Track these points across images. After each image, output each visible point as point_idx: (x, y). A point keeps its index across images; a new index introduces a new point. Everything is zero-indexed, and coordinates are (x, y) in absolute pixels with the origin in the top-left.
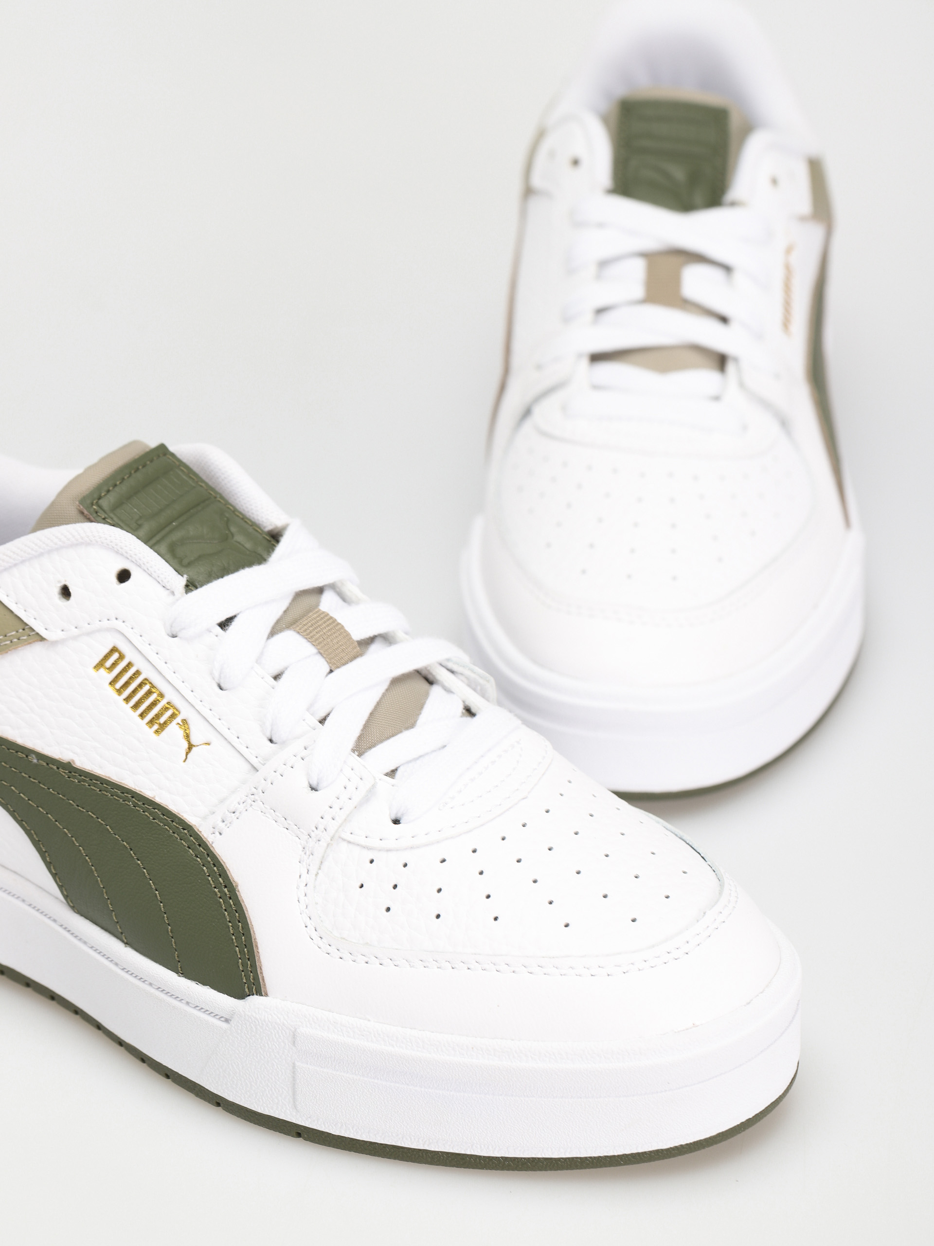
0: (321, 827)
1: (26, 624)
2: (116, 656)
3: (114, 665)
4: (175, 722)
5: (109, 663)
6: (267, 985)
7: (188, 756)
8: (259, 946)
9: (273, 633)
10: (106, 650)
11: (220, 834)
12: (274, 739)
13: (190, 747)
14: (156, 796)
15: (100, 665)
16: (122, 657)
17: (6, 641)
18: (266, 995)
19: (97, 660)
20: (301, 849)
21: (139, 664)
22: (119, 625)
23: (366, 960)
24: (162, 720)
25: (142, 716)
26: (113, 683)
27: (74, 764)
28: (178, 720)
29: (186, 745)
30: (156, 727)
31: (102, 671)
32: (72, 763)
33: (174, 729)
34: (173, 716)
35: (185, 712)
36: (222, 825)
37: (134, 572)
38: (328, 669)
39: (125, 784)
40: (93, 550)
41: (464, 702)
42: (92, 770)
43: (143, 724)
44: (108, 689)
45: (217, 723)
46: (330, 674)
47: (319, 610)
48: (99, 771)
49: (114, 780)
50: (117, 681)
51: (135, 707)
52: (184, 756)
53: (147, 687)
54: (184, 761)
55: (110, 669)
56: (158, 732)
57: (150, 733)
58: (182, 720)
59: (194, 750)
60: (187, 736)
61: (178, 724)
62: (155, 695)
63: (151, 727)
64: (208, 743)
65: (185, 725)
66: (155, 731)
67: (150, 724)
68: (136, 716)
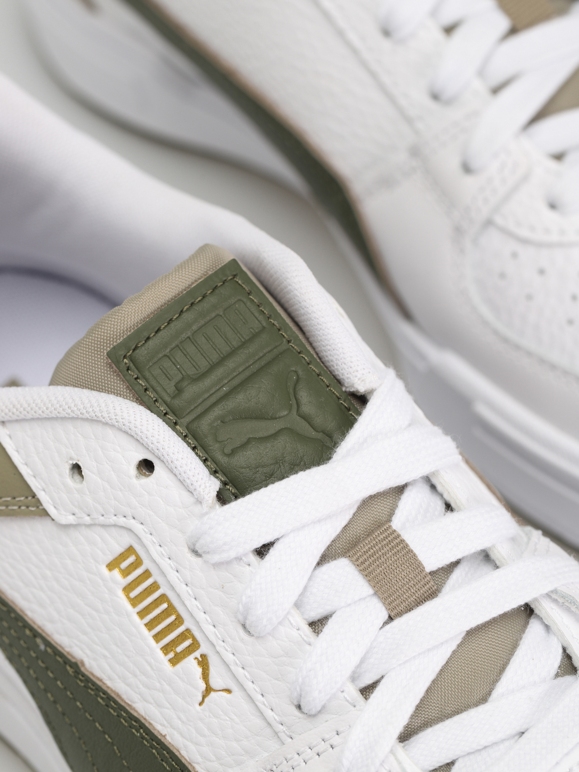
1: (34, 494)
2: (132, 559)
3: (130, 569)
4: (192, 657)
5: (124, 565)
7: (206, 700)
9: (324, 559)
10: (119, 550)
13: (209, 690)
14: (167, 735)
15: (111, 566)
16: (138, 563)
17: (14, 505)
19: (110, 558)
21: (157, 576)
22: (137, 527)
24: (179, 649)
25: (156, 638)
26: (127, 589)
27: (82, 666)
28: (197, 654)
29: (203, 686)
30: (171, 655)
31: (116, 573)
32: (80, 665)
33: (191, 664)
34: (192, 648)
35: (205, 647)
37: (157, 466)
38: (387, 617)
39: (134, 709)
40: (110, 432)
41: (564, 650)
42: (101, 680)
43: (156, 647)
44: (122, 595)
45: (239, 672)
46: (388, 627)
47: (390, 527)
48: (109, 683)
49: (123, 700)
50: (133, 589)
51: (150, 625)
52: (200, 699)
53: (165, 606)
54: (200, 704)
55: (126, 573)
56: (174, 661)
57: (164, 659)
58: (201, 656)
59: (213, 694)
60: (205, 676)
61: (196, 658)
62: (173, 618)
63: (166, 654)
64: (228, 691)
65: (203, 662)
66: (170, 660)
67: (166, 649)
68: (148, 635)
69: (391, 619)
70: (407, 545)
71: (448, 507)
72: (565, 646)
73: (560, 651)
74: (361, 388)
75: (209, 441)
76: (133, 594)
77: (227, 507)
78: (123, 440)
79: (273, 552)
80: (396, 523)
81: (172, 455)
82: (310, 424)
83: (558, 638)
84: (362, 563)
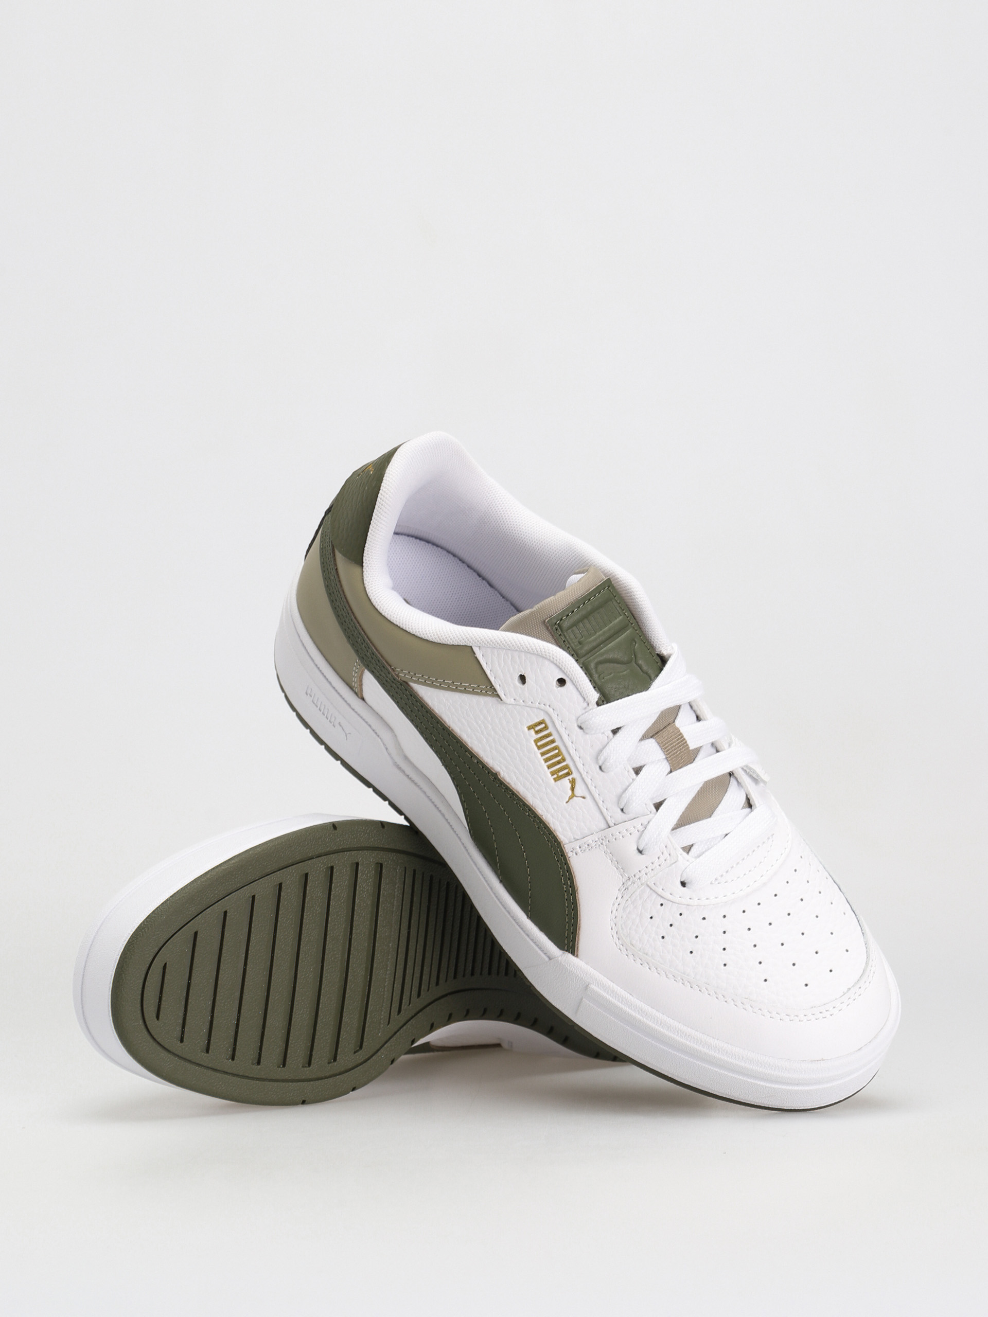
0: (637, 877)
1: (493, 686)
2: (543, 726)
3: (541, 731)
4: (567, 778)
5: (537, 728)
6: (579, 951)
7: (571, 801)
8: (581, 929)
9: (643, 738)
10: (537, 720)
11: (576, 854)
12: (624, 810)
13: (573, 796)
15: (529, 728)
16: (546, 728)
17: (478, 689)
18: (577, 956)
20: (622, 883)
21: (555, 736)
22: (550, 710)
23: (642, 963)
24: (560, 774)
25: (549, 767)
27: (500, 775)
28: (570, 777)
29: (570, 794)
30: (555, 776)
31: (532, 731)
32: (498, 774)
33: (566, 782)
34: (568, 774)
35: (575, 775)
36: (579, 850)
37: (568, 683)
38: (669, 770)
39: (526, 801)
40: (547, 662)
41: (747, 796)
42: (509, 784)
43: (548, 772)
44: (533, 743)
45: (592, 788)
46: (670, 775)
47: (674, 724)
48: (513, 786)
49: (521, 795)
50: (539, 742)
51: (546, 760)
52: (567, 800)
53: (557, 751)
54: (567, 802)
55: (537, 732)
56: (556, 780)
57: (551, 778)
58: (572, 778)
59: (575, 798)
60: (573, 789)
61: (569, 779)
62: (560, 758)
63: (552, 775)
64: (584, 798)
65: (573, 782)
66: (554, 779)
67: (553, 774)
68: (545, 765)
69: (671, 772)
70: (680, 730)
71: (698, 719)
72: (747, 793)
73: (745, 796)
74: (665, 652)
75: (593, 672)
76: (539, 744)
77: (600, 707)
78: (553, 667)
79: (620, 732)
80: (678, 723)
81: (578, 679)
82: (640, 668)
83: (744, 790)
84: (666, 748)
